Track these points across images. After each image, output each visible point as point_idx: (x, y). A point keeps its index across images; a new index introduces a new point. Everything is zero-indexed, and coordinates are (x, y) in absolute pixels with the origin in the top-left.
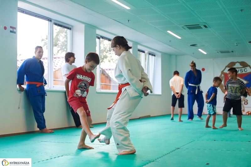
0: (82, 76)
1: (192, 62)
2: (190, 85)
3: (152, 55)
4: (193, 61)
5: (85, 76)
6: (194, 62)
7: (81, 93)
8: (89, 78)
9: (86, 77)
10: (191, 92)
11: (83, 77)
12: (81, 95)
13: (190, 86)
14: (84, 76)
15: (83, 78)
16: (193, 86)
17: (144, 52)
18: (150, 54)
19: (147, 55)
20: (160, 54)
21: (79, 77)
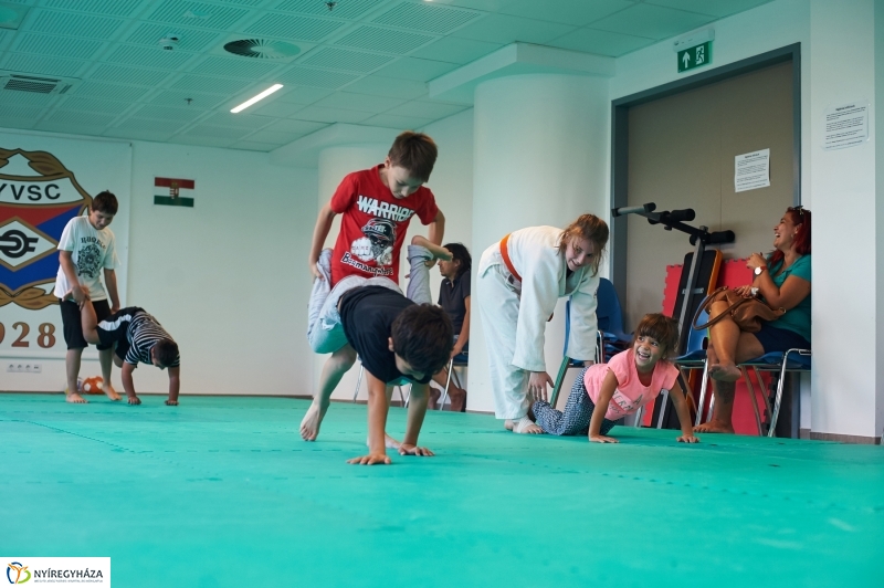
0: (376, 202)
5: (387, 205)
7: (372, 249)
8: (405, 209)
9: (393, 206)
11: (379, 206)
12: (372, 256)
14: (383, 204)
15: (381, 209)
21: (364, 204)
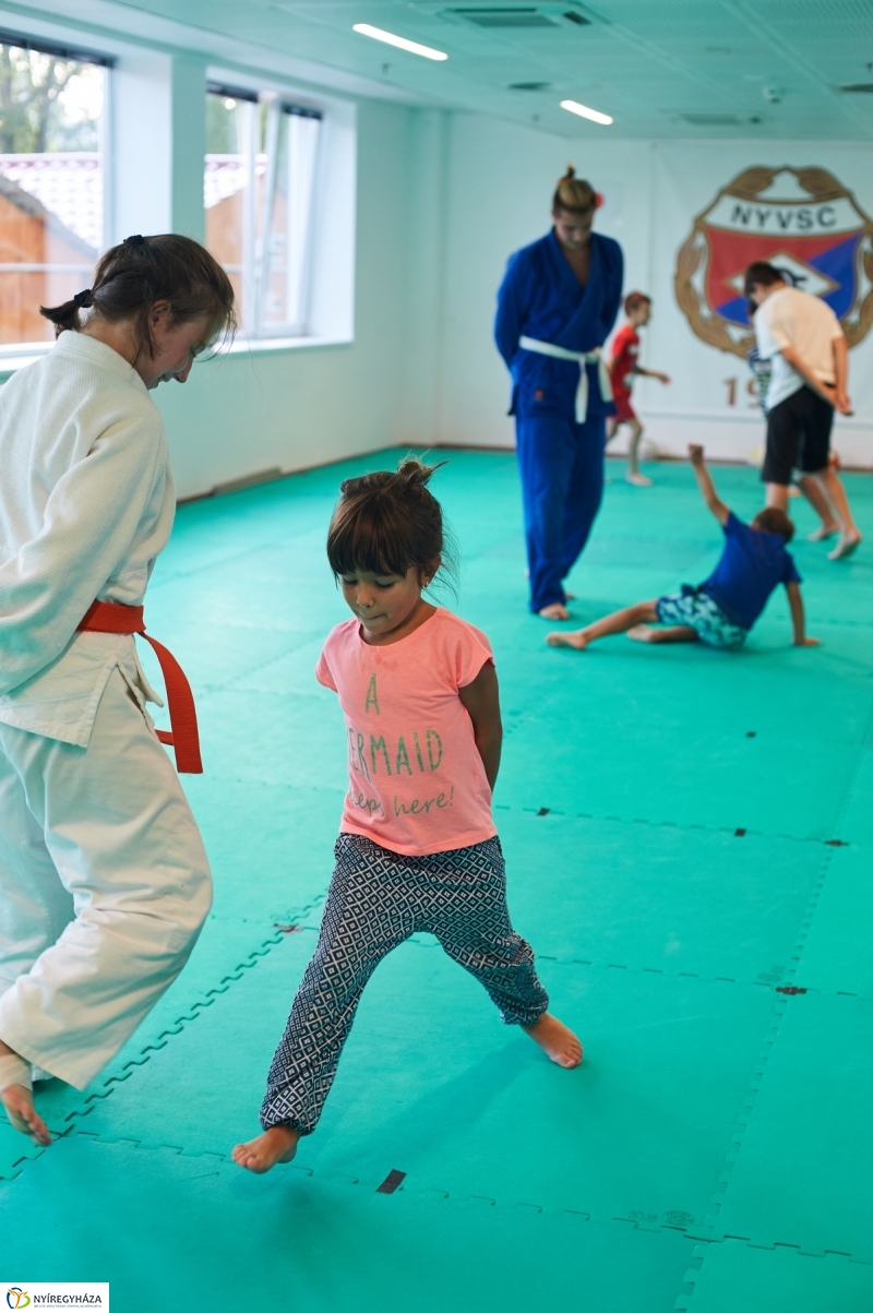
1: (563, 172)
2: (528, 343)
3: (303, 113)
4: (571, 172)
6: (579, 176)
10: (538, 396)
13: (534, 356)
16: (550, 361)
17: (251, 97)
18: (287, 109)
19: (274, 117)
20: (349, 109)
